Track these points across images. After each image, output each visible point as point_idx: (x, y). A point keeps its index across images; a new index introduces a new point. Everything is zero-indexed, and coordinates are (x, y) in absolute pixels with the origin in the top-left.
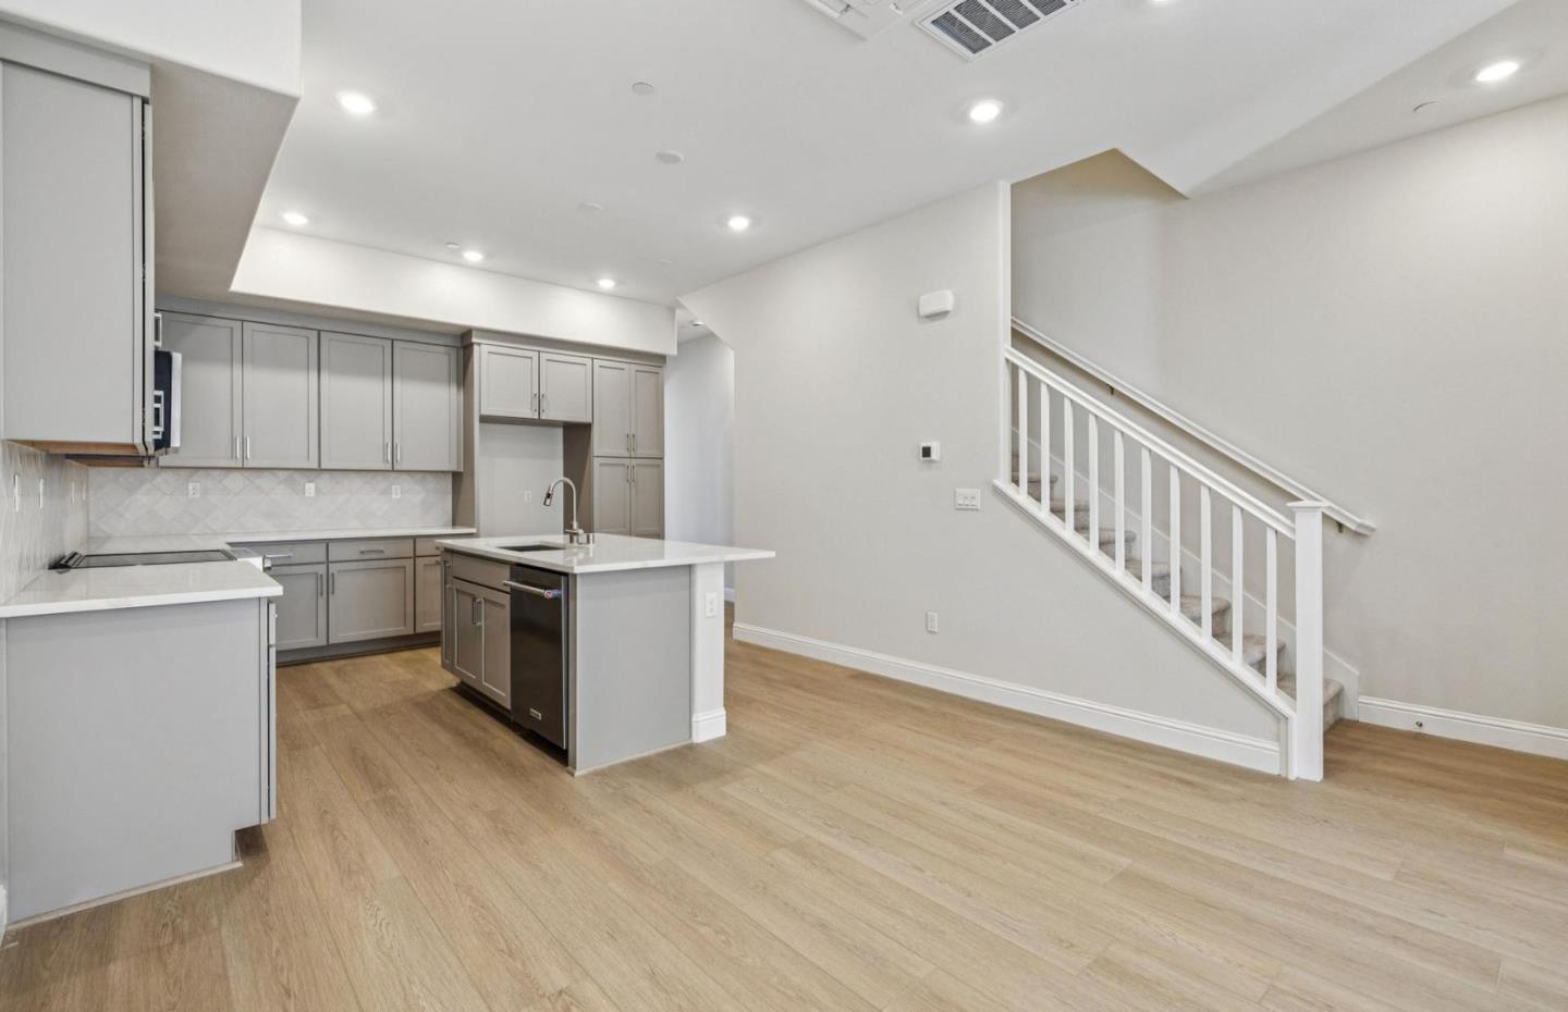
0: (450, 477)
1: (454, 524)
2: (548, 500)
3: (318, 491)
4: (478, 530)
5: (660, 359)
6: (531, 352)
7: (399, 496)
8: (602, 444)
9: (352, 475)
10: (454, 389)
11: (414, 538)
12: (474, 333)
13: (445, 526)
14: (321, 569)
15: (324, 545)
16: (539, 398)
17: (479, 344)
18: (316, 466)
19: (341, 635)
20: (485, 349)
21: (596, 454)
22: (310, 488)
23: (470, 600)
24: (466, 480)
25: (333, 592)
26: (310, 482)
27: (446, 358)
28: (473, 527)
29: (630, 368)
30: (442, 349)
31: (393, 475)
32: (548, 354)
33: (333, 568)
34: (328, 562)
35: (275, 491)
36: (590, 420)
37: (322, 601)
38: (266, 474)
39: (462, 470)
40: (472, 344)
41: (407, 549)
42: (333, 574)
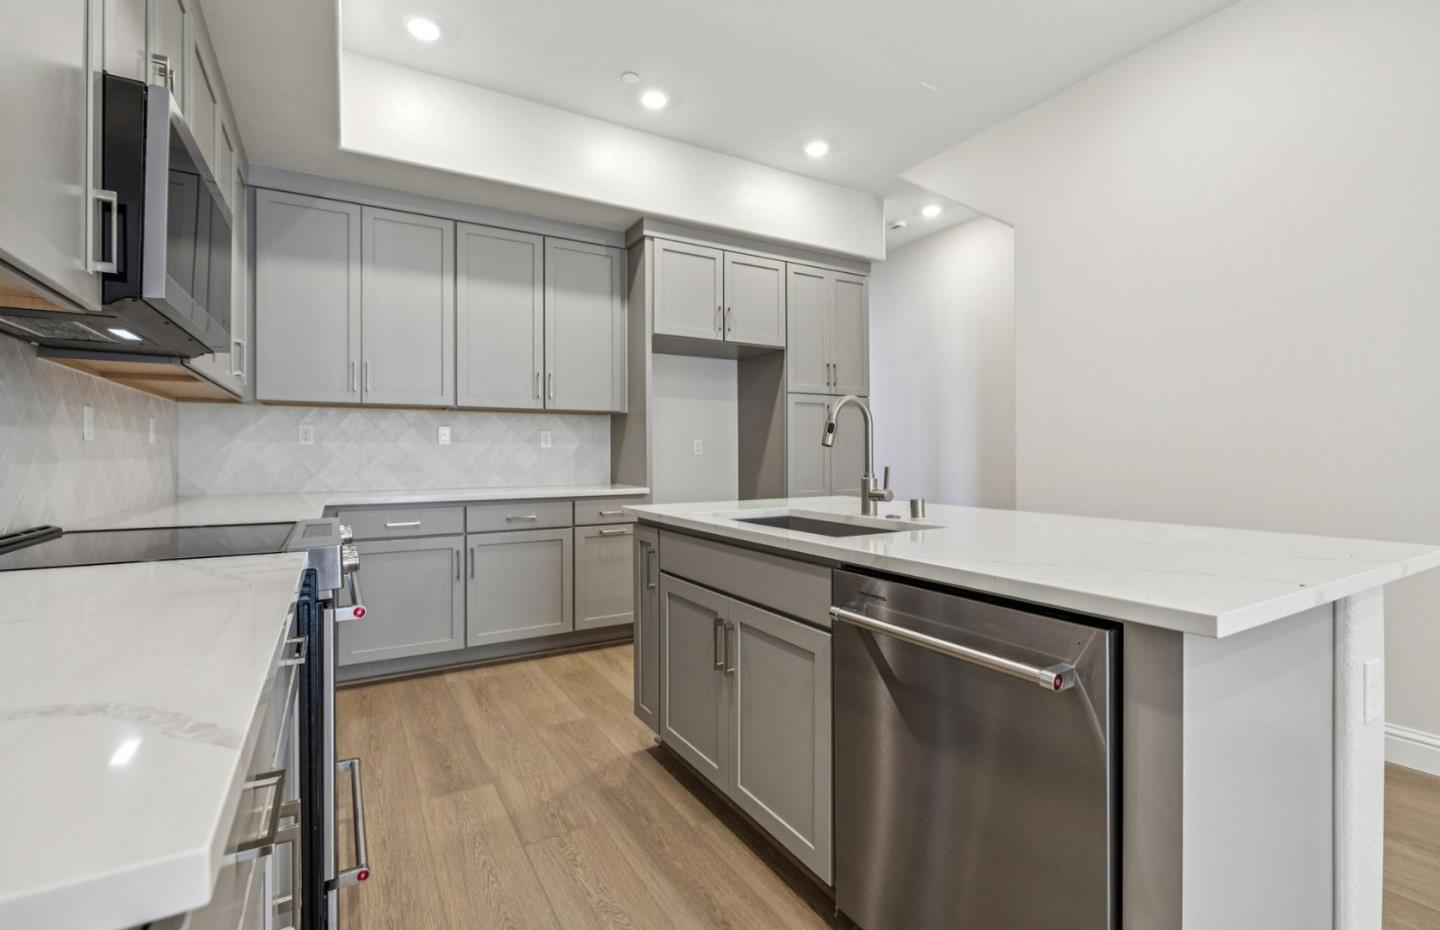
0: (608, 421)
1: (614, 480)
2: (830, 437)
3: (454, 438)
4: (651, 493)
5: (863, 264)
6: (713, 249)
7: (549, 445)
8: (798, 376)
9: (494, 416)
10: (617, 302)
11: (573, 500)
12: (646, 223)
13: (602, 484)
14: (457, 543)
15: (462, 509)
16: (724, 312)
17: (652, 238)
18: (450, 402)
19: (481, 637)
20: (659, 244)
21: (790, 390)
22: (445, 434)
23: (710, 622)
24: (631, 425)
25: (472, 576)
26: (446, 425)
27: (607, 261)
28: (644, 485)
29: (830, 276)
30: (603, 251)
31: (543, 418)
32: (736, 253)
33: (473, 542)
34: (466, 533)
35: (400, 437)
36: (781, 344)
37: (459, 586)
38: (393, 413)
39: (626, 411)
40: (643, 239)
41: (563, 514)
42: (472, 550)
